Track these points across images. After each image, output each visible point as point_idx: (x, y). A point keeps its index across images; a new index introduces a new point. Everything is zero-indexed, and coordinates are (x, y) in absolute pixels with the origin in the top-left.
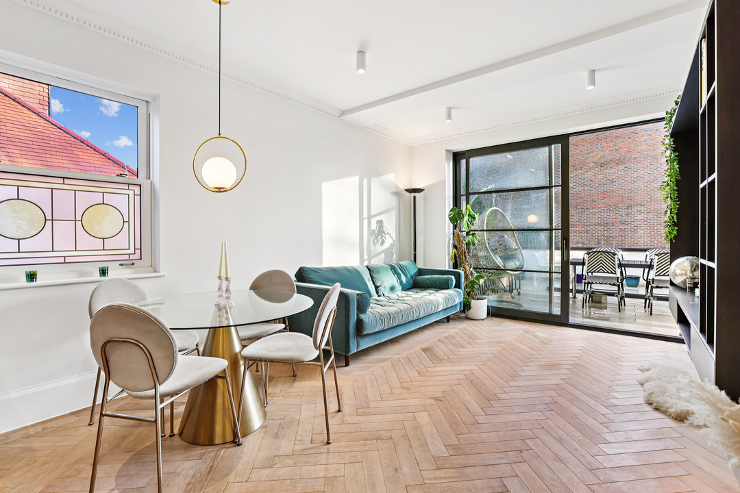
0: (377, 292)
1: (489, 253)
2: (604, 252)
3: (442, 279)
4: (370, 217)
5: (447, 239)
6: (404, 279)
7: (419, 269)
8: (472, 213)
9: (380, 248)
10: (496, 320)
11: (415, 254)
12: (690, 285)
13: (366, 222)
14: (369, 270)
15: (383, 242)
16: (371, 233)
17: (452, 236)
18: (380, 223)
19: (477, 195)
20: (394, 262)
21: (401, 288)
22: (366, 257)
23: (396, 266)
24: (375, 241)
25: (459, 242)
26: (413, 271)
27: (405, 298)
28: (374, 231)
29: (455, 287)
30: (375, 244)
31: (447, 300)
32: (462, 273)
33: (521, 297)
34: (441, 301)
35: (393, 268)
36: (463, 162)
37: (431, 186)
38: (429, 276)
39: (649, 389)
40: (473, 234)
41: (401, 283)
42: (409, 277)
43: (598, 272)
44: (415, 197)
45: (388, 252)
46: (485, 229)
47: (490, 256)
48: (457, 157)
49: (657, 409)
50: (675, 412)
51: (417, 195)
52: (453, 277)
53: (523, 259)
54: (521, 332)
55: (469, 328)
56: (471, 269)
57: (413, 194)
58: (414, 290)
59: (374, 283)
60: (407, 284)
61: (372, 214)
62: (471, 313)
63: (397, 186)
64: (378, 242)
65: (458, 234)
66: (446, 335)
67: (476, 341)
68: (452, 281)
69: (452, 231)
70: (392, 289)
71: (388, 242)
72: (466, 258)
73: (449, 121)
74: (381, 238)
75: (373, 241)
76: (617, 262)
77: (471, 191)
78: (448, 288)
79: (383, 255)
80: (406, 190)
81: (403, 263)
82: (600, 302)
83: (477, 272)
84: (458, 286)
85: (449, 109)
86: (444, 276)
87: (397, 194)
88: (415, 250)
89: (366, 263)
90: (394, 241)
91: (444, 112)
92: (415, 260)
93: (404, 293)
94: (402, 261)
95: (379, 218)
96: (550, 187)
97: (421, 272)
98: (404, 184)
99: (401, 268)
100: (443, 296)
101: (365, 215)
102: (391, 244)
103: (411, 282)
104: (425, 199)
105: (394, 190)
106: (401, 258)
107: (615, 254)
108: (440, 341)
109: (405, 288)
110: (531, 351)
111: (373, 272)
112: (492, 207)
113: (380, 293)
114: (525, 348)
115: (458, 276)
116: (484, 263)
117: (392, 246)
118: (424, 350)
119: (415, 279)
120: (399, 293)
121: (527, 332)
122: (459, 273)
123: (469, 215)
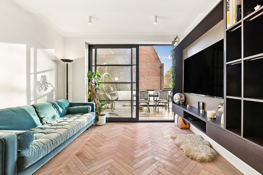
0: (41, 122)
1: (105, 93)
2: (145, 91)
3: (84, 108)
4: (36, 73)
5: (85, 87)
6: (61, 110)
7: (70, 103)
8: (99, 74)
9: (43, 92)
10: (110, 124)
11: (67, 95)
12: (182, 103)
13: (32, 76)
14: (35, 107)
15: (46, 89)
16: (37, 83)
17: (87, 85)
18: (44, 77)
19: (99, 66)
20: (54, 101)
21: (59, 116)
22: (32, 98)
23: (56, 103)
24: (40, 88)
25: (92, 88)
26: (67, 105)
27: (63, 123)
28: (39, 82)
29: (91, 112)
30: (40, 90)
31: (88, 119)
32: (94, 103)
33: (115, 110)
34: (86, 121)
35: (54, 105)
36: (94, 50)
37: (77, 60)
38: (77, 107)
39: (185, 149)
40: (98, 85)
41: (59, 113)
42: (64, 108)
43: (143, 99)
44: (67, 64)
45: (50, 95)
46: (103, 82)
47: (106, 95)
48: (91, 47)
49: (192, 159)
50: (199, 159)
51: (69, 63)
52: (90, 106)
53: (118, 95)
54: (123, 129)
55: (99, 132)
56: (98, 101)
57: (66, 63)
58: (68, 116)
59: (39, 116)
60: (64, 113)
61: (38, 71)
62: (99, 123)
63: (55, 57)
64: (42, 89)
65: (91, 85)
66: (88, 139)
67: (106, 139)
68: (90, 109)
69: (87, 83)
70: (54, 117)
71: (50, 89)
72: (95, 96)
73: (90, 24)
74: (45, 86)
75: (39, 88)
76: (148, 95)
77: (97, 64)
78: (87, 112)
79: (46, 97)
80: (63, 60)
81: (59, 101)
82: (142, 109)
83: (101, 103)
84: (92, 111)
85: (91, 17)
86: (85, 106)
87: (56, 61)
88: (67, 93)
89: (33, 103)
90: (54, 88)
91: (87, 18)
92: (67, 98)
93: (61, 119)
94: (59, 99)
95: (43, 74)
96: (132, 65)
97: (71, 105)
98: (60, 56)
99: (59, 103)
100: (86, 118)
101: (32, 71)
102: (52, 90)
103: (66, 111)
104: (73, 66)
105: (54, 59)
106: (58, 98)
107: (148, 92)
108: (86, 145)
109: (62, 116)
110: (132, 139)
111: (38, 108)
112: (105, 72)
113: (44, 122)
114: (129, 138)
115: (92, 105)
116: (103, 98)
117: (52, 91)
118: (78, 155)
119: (68, 109)
120: (59, 119)
121: (125, 128)
122: (93, 104)
123: (98, 75)
